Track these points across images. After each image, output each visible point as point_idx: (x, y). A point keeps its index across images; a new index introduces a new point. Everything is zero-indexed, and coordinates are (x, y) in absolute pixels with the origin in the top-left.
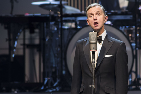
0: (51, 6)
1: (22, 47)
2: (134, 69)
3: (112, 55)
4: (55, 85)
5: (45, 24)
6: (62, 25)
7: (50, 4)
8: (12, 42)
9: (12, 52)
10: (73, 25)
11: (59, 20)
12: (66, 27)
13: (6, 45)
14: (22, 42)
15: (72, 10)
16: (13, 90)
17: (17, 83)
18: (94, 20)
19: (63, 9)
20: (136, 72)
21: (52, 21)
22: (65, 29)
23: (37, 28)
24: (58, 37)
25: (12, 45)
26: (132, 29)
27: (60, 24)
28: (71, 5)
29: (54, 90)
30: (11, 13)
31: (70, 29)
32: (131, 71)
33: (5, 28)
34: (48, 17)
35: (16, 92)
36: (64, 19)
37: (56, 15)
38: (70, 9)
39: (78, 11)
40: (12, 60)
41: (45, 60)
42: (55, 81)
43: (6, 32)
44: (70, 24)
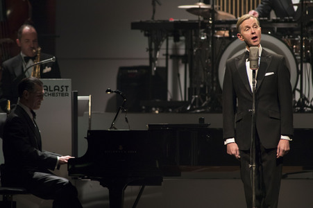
0: (201, 11)
1: (165, 57)
2: (298, 87)
3: (273, 73)
4: (203, 105)
5: (193, 31)
6: (214, 33)
7: (200, 8)
8: (153, 52)
9: (153, 64)
10: (227, 34)
11: (210, 27)
12: (218, 36)
13: (147, 55)
14: (164, 52)
15: (225, 16)
16: (154, 109)
17: (158, 100)
18: (253, 34)
19: (215, 15)
20: (301, 91)
21: (202, 28)
22: (217, 38)
23: (183, 35)
24: (209, 47)
25: (153, 56)
26: (296, 39)
27: (211, 31)
28: (223, 10)
29: (203, 110)
30: (153, 18)
31: (224, 38)
32: (295, 89)
33: (146, 35)
34: (198, 23)
35: (157, 112)
36: (216, 26)
37: (206, 21)
38: (223, 15)
39: (233, 17)
40: (153, 74)
41: (193, 75)
42: (205, 100)
43: (146, 40)
44: (223, 32)
